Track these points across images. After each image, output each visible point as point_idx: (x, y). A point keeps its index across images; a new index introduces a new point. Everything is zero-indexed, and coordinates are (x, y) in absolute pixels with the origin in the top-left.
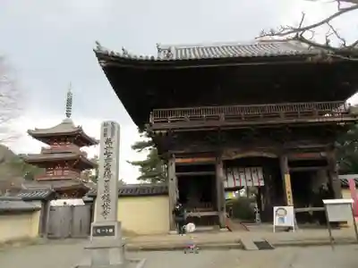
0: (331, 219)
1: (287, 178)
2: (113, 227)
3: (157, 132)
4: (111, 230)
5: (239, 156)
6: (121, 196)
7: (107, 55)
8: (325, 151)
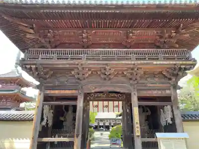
1: (136, 111)
8: (169, 89)
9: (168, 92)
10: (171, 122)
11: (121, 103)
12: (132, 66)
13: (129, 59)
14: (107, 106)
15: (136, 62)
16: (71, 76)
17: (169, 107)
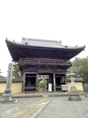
0: (63, 90)
2: (10, 91)
3: (22, 64)
4: (10, 92)
5: (43, 72)
6: (13, 82)
7: (9, 42)
17: (64, 77)
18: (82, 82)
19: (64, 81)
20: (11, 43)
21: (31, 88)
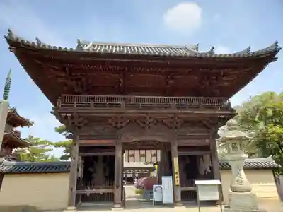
0: (201, 198)
1: (176, 161)
3: (63, 115)
7: (18, 42)
8: (209, 138)
9: (207, 141)
10: (210, 171)
11: (159, 151)
12: (172, 115)
13: (169, 107)
14: (144, 156)
15: (176, 111)
16: (107, 124)
17: (208, 156)
18: (273, 169)
19: (211, 168)
20: (23, 44)
21: (101, 192)
